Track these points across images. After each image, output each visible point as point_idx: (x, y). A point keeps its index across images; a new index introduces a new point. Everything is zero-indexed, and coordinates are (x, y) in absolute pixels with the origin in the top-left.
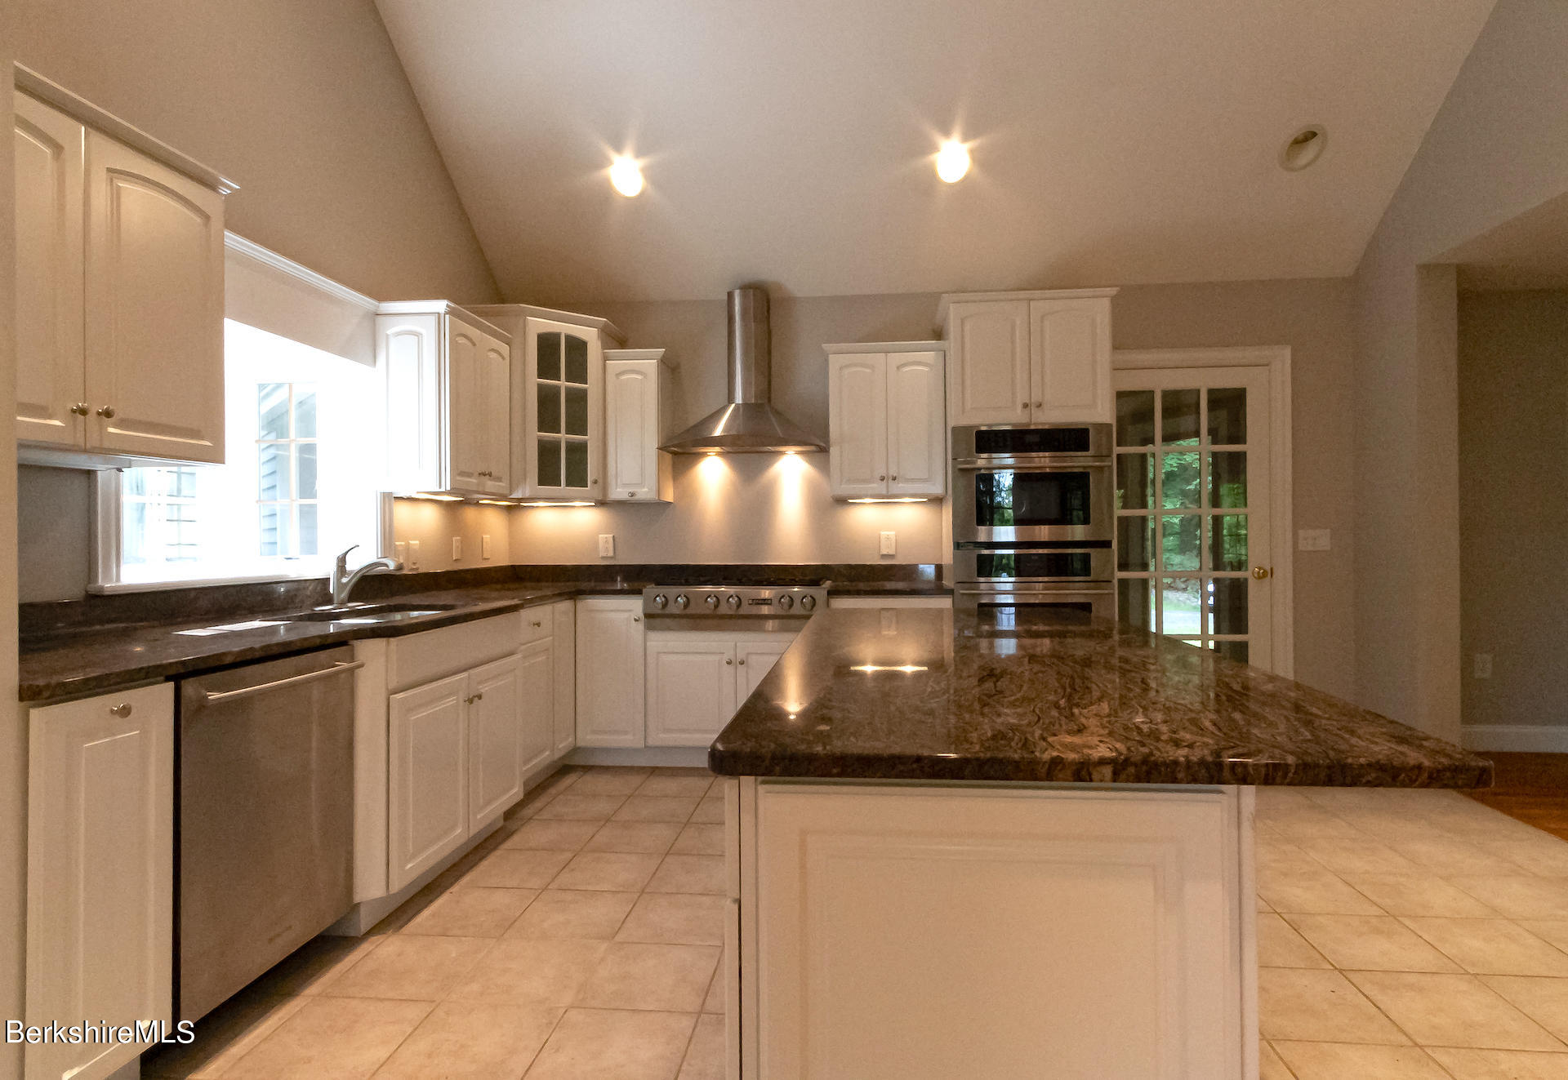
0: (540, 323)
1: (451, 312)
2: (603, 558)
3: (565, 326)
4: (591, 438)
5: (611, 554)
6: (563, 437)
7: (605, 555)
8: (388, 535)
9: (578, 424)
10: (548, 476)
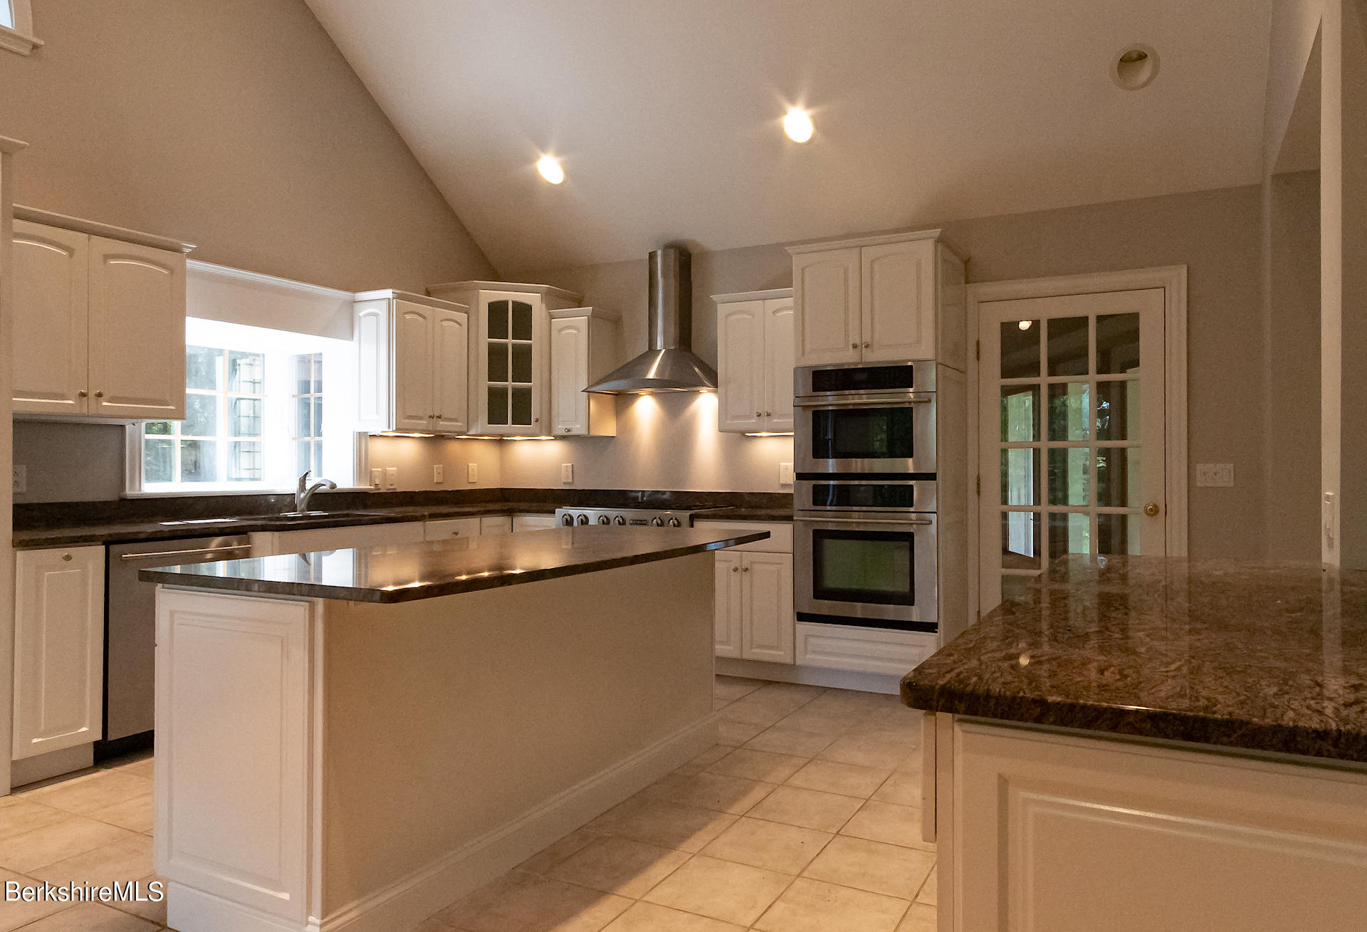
0: (490, 293)
1: (399, 297)
2: (564, 483)
3: (511, 294)
4: (535, 385)
5: (570, 481)
6: (510, 384)
7: (565, 481)
8: (363, 465)
9: (523, 372)
10: (496, 416)
